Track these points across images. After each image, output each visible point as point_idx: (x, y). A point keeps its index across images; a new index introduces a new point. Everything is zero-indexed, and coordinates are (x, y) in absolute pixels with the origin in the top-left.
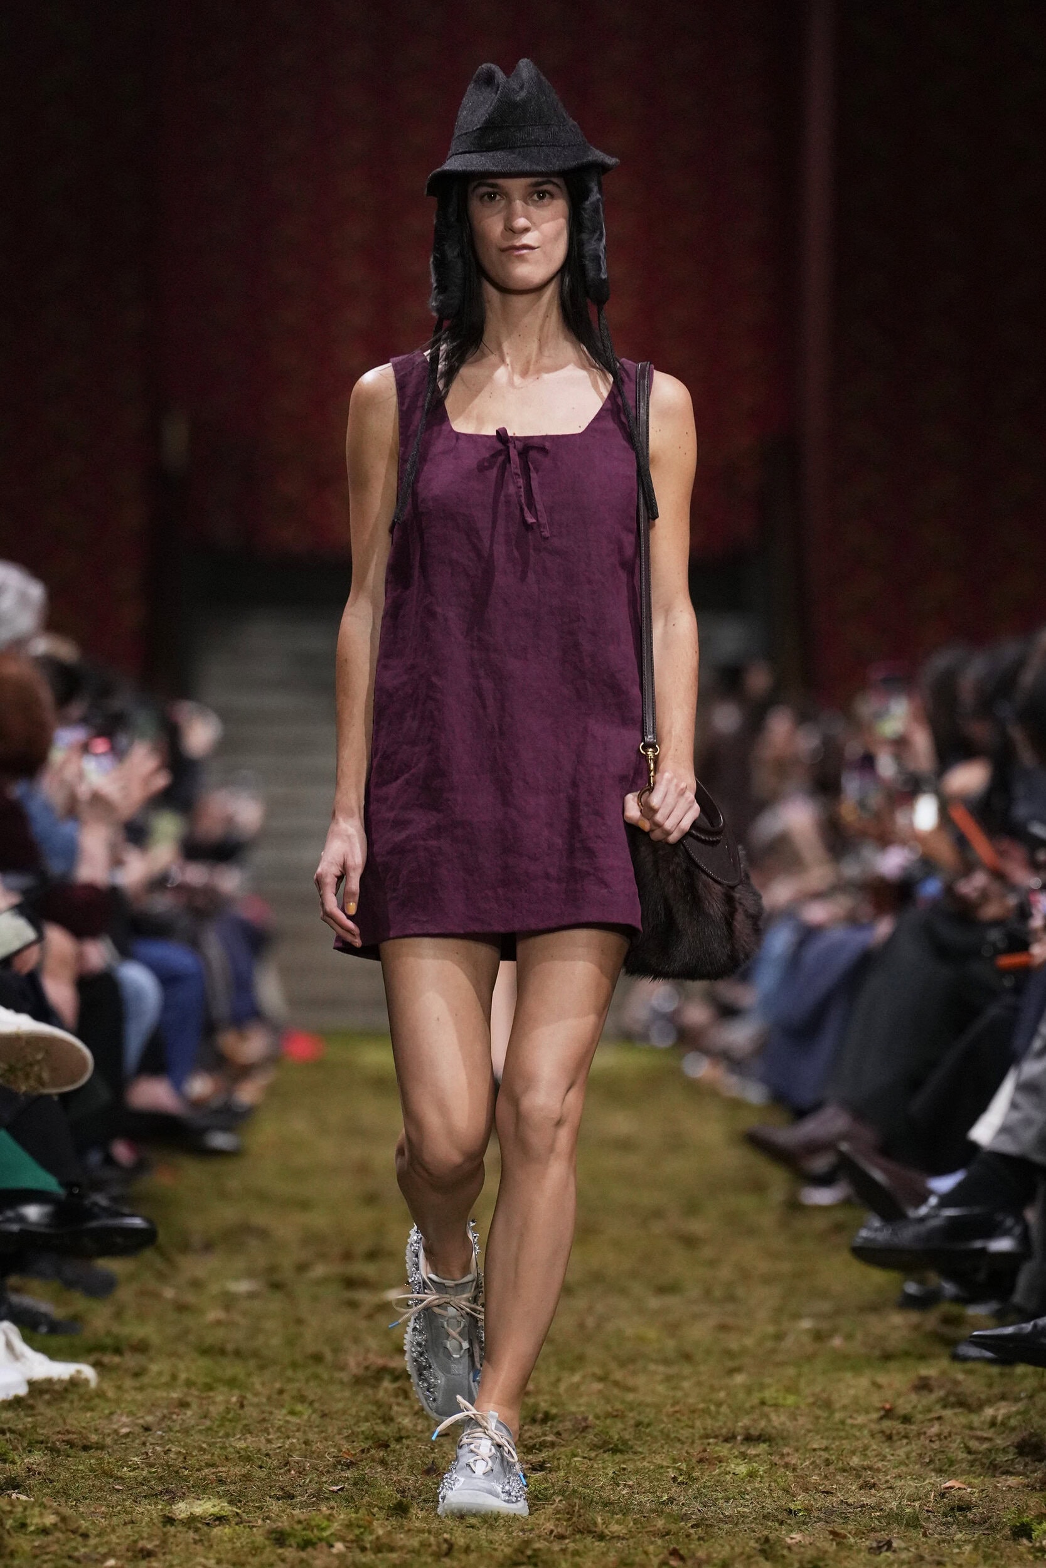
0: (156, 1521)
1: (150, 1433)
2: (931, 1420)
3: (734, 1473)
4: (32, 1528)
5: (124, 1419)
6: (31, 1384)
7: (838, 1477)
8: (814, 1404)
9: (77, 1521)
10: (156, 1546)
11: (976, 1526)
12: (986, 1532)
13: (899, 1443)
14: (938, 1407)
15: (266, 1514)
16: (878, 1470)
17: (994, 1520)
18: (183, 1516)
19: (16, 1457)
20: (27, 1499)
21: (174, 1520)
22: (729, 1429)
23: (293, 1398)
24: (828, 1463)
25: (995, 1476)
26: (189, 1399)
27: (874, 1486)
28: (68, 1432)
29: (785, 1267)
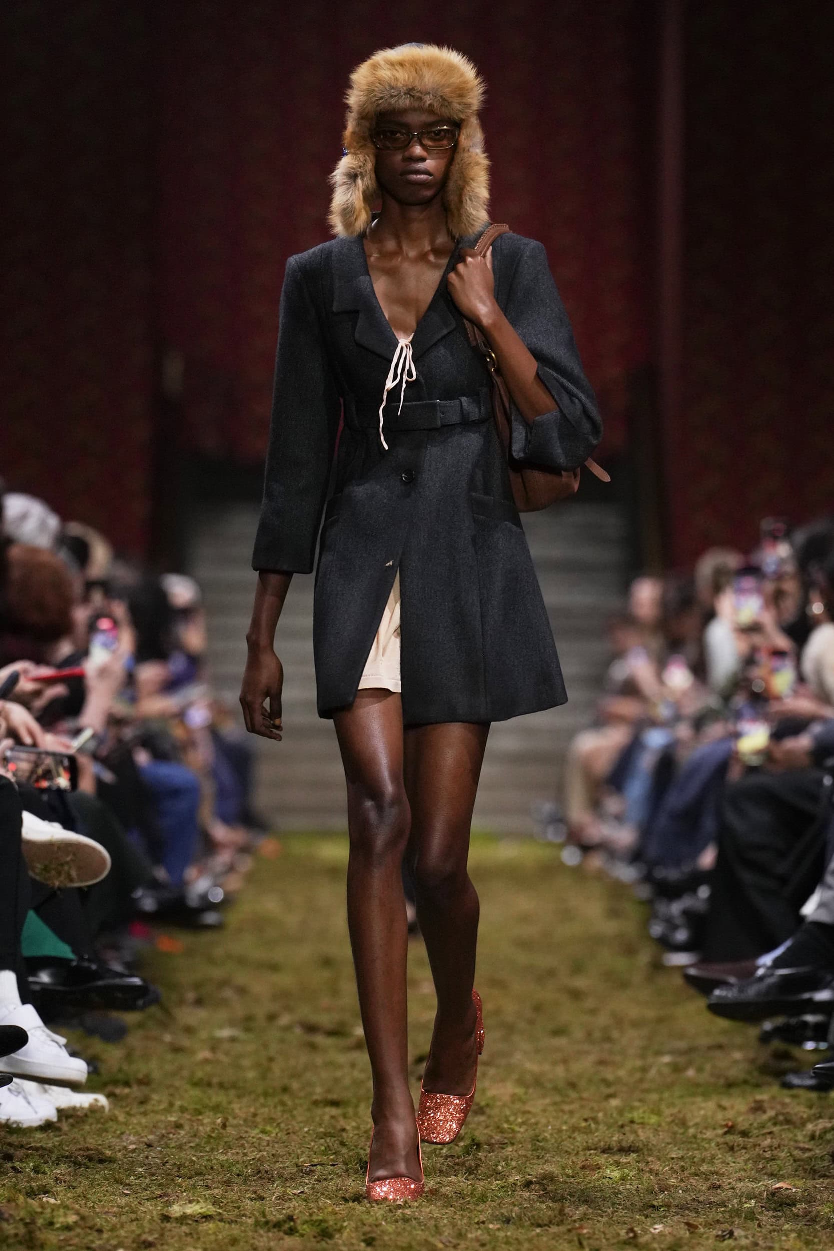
0: (155, 1218)
1: (152, 1148)
2: (764, 1135)
3: (609, 1178)
4: (58, 1226)
5: (132, 1138)
6: (60, 1111)
7: (691, 1180)
8: (673, 1121)
9: (93, 1219)
10: (156, 1239)
11: (800, 1218)
12: (808, 1223)
13: (739, 1152)
14: (770, 1124)
15: (242, 1213)
16: (723, 1175)
17: (814, 1214)
18: (178, 1215)
19: (47, 1169)
20: (55, 1202)
21: (170, 1218)
22: (606, 1142)
23: (264, 1119)
24: (683, 1169)
25: (814, 1179)
26: (182, 1122)
27: (719, 1186)
28: (88, 1149)
29: (651, 1013)
